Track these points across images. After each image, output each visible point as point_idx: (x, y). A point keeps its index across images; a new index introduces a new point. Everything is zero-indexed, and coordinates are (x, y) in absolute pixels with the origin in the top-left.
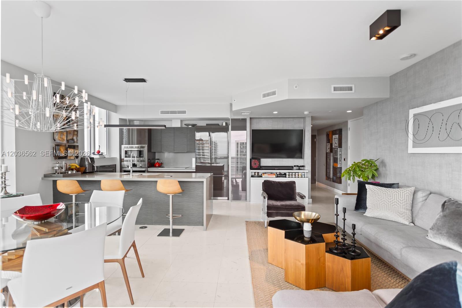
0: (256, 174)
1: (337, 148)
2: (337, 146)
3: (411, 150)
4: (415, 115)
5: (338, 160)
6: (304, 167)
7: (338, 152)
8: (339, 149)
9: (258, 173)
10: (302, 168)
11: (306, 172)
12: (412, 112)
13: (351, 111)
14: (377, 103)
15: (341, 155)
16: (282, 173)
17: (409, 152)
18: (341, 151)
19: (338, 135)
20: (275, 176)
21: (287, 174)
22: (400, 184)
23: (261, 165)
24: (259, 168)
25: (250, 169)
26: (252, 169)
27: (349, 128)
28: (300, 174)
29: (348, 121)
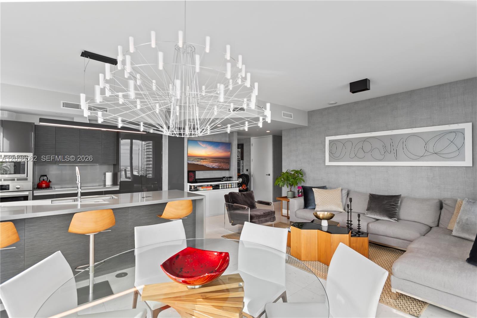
0: (193, 188)
1: (240, 160)
2: (240, 159)
3: (328, 163)
4: (331, 142)
5: (241, 171)
6: (231, 178)
7: (241, 164)
8: (241, 161)
9: (194, 186)
10: (230, 179)
11: (235, 183)
12: (328, 139)
14: (296, 129)
15: (243, 166)
16: (213, 185)
17: (326, 165)
18: (243, 163)
19: (240, 149)
20: (212, 188)
21: (221, 185)
22: (327, 187)
23: (196, 178)
24: (195, 181)
25: (188, 183)
26: (189, 182)
27: (252, 144)
28: (230, 184)
29: (251, 138)
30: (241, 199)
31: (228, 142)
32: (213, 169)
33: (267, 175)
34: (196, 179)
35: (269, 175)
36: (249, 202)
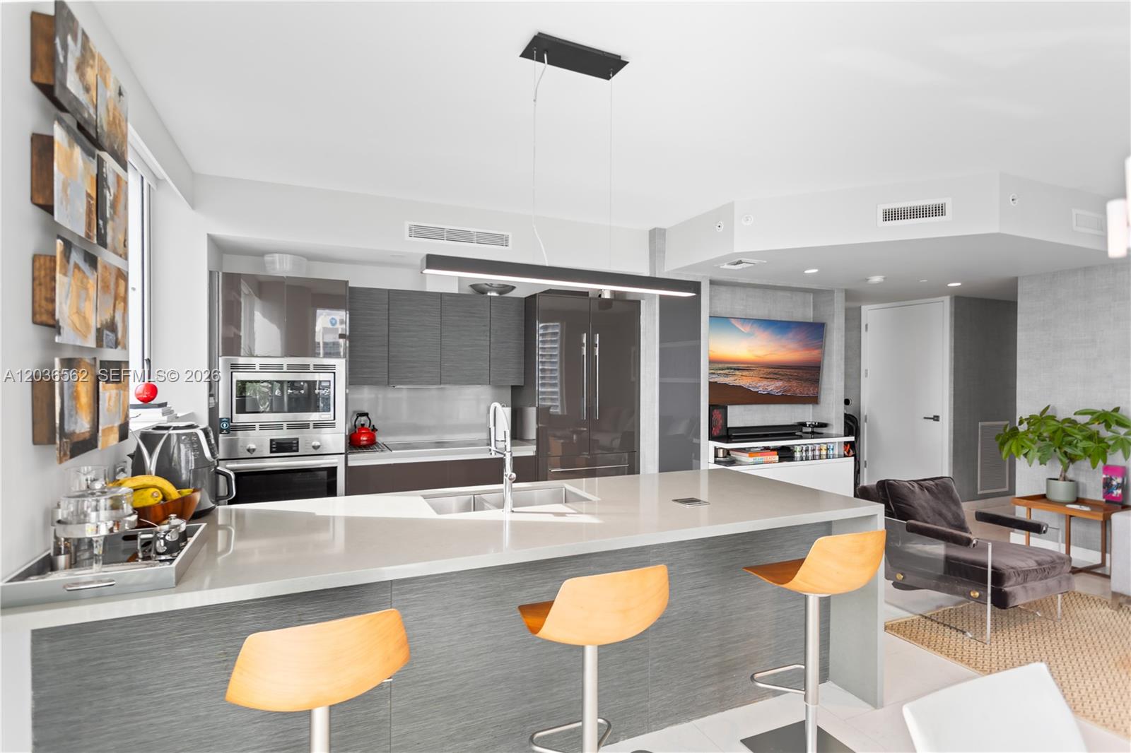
0: (722, 454)
6: (825, 428)
11: (839, 443)
13: (959, 284)
23: (728, 426)
24: (725, 433)
25: (709, 440)
26: (712, 438)
27: (867, 325)
28: (824, 447)
29: (863, 307)
30: (924, 504)
31: (811, 321)
32: (768, 399)
33: (925, 418)
34: (728, 429)
35: (936, 418)
36: (949, 516)
